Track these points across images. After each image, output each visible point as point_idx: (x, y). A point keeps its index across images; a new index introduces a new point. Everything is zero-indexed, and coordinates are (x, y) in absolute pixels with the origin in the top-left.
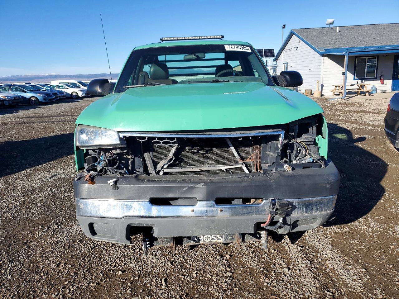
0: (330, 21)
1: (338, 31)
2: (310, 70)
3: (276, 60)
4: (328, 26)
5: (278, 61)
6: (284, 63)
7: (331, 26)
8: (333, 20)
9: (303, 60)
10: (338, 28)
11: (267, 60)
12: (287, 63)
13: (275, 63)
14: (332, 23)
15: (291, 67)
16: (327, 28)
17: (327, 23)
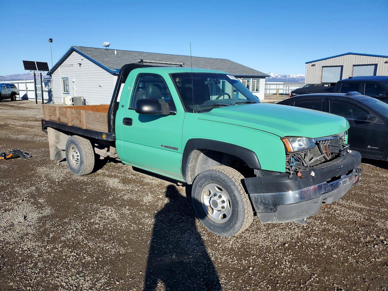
0: (107, 43)
1: (116, 54)
2: (100, 86)
3: (50, 74)
4: (105, 48)
5: (53, 75)
6: (62, 78)
7: (108, 48)
8: (109, 43)
9: (89, 77)
10: (116, 51)
11: (41, 73)
12: (67, 78)
13: (48, 77)
14: (108, 46)
15: (73, 82)
16: (104, 49)
17: (104, 45)
